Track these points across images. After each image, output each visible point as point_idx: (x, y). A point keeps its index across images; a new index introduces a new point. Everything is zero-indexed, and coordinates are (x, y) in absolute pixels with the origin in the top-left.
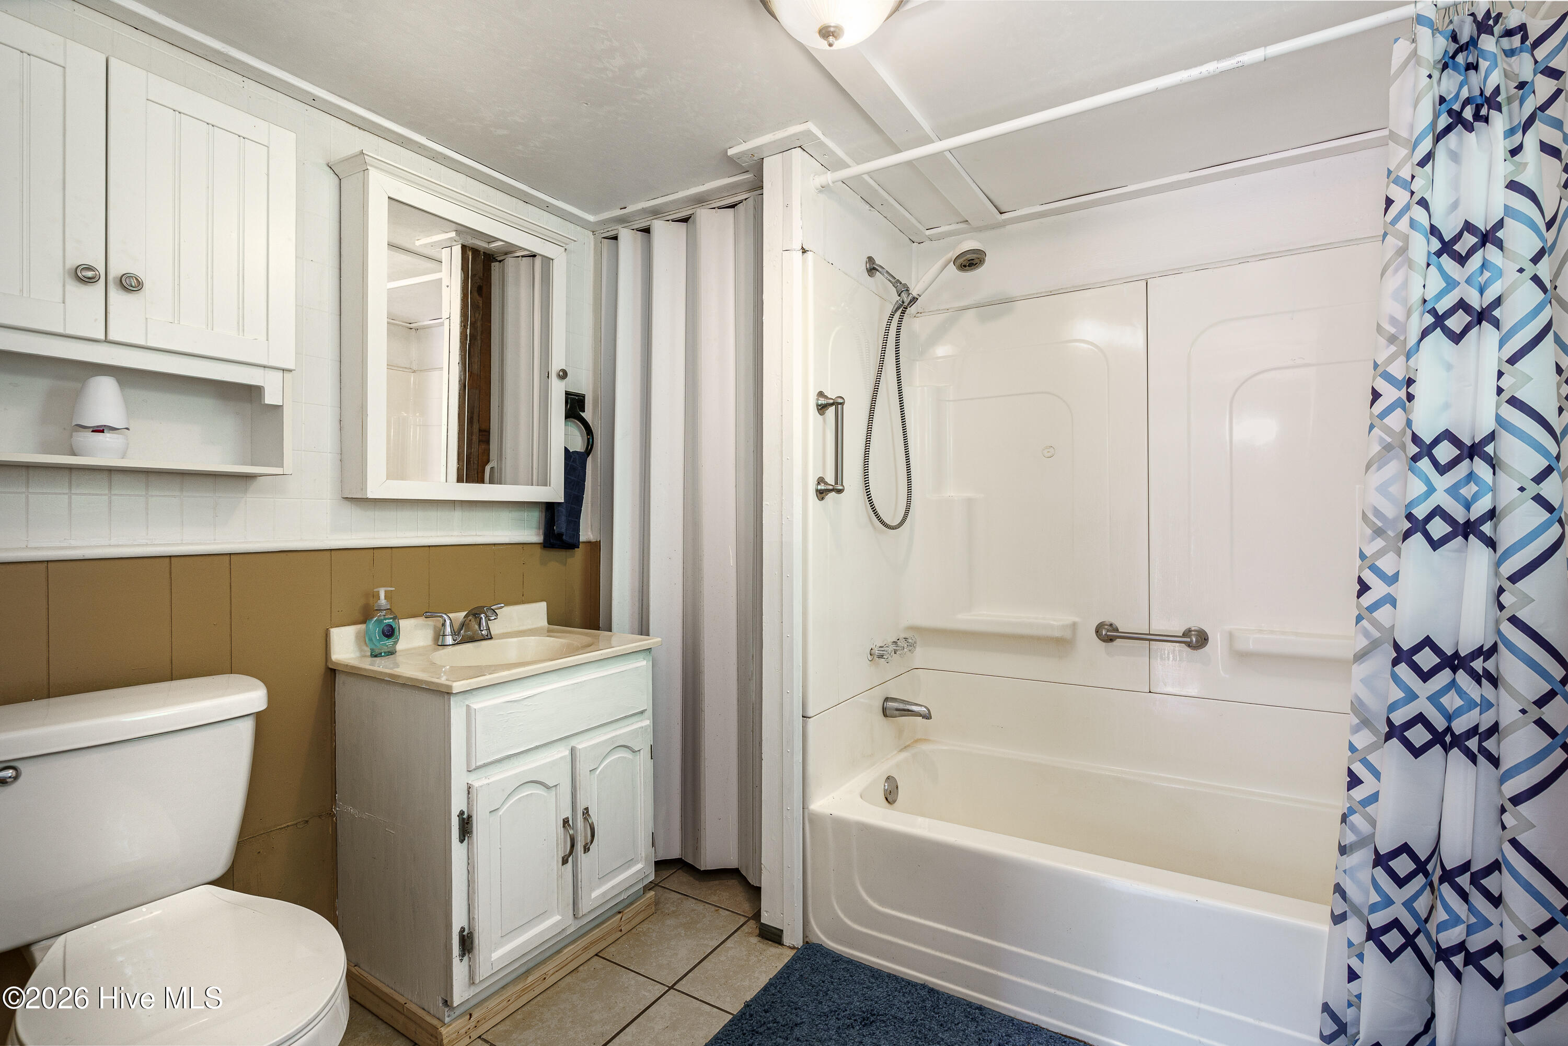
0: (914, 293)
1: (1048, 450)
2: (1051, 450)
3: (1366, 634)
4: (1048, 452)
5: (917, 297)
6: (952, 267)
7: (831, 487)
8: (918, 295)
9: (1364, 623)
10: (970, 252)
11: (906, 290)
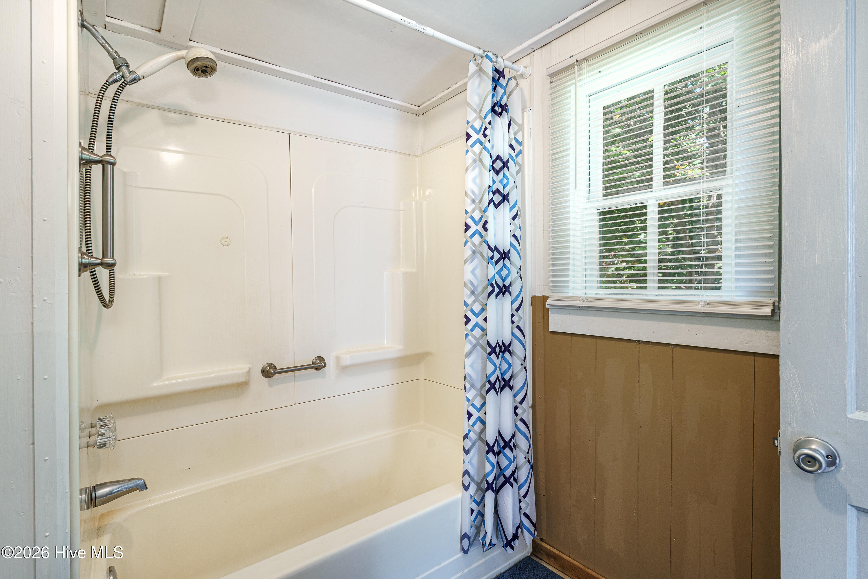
0: (140, 73)
1: (226, 240)
2: (228, 240)
3: (470, 342)
4: (226, 242)
5: (141, 77)
6: (183, 64)
7: (98, 261)
8: (143, 76)
9: (470, 337)
10: (209, 59)
11: (127, 66)
